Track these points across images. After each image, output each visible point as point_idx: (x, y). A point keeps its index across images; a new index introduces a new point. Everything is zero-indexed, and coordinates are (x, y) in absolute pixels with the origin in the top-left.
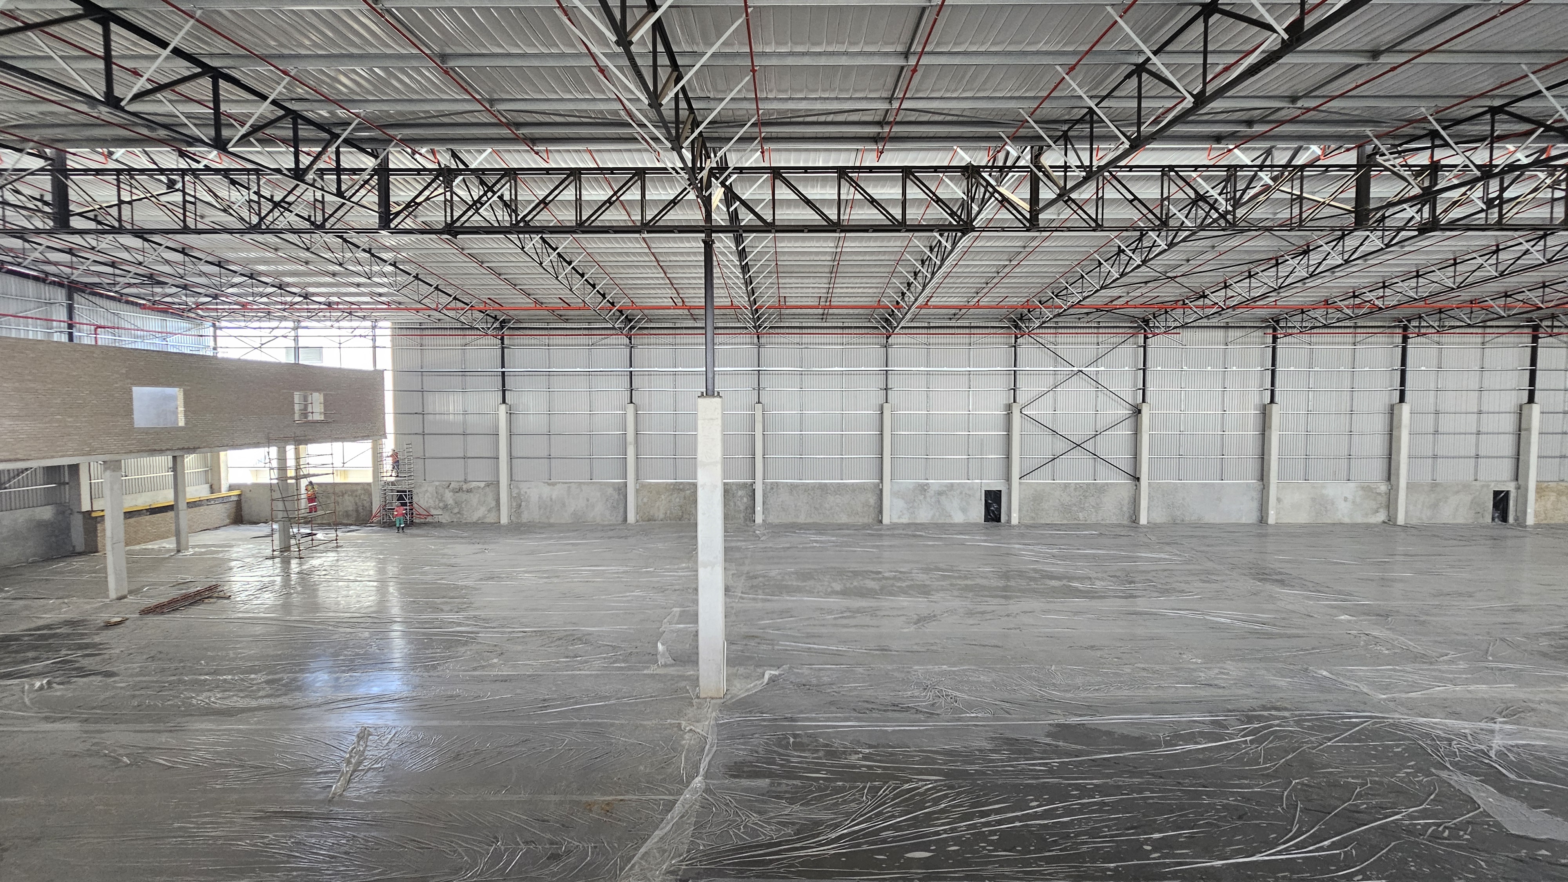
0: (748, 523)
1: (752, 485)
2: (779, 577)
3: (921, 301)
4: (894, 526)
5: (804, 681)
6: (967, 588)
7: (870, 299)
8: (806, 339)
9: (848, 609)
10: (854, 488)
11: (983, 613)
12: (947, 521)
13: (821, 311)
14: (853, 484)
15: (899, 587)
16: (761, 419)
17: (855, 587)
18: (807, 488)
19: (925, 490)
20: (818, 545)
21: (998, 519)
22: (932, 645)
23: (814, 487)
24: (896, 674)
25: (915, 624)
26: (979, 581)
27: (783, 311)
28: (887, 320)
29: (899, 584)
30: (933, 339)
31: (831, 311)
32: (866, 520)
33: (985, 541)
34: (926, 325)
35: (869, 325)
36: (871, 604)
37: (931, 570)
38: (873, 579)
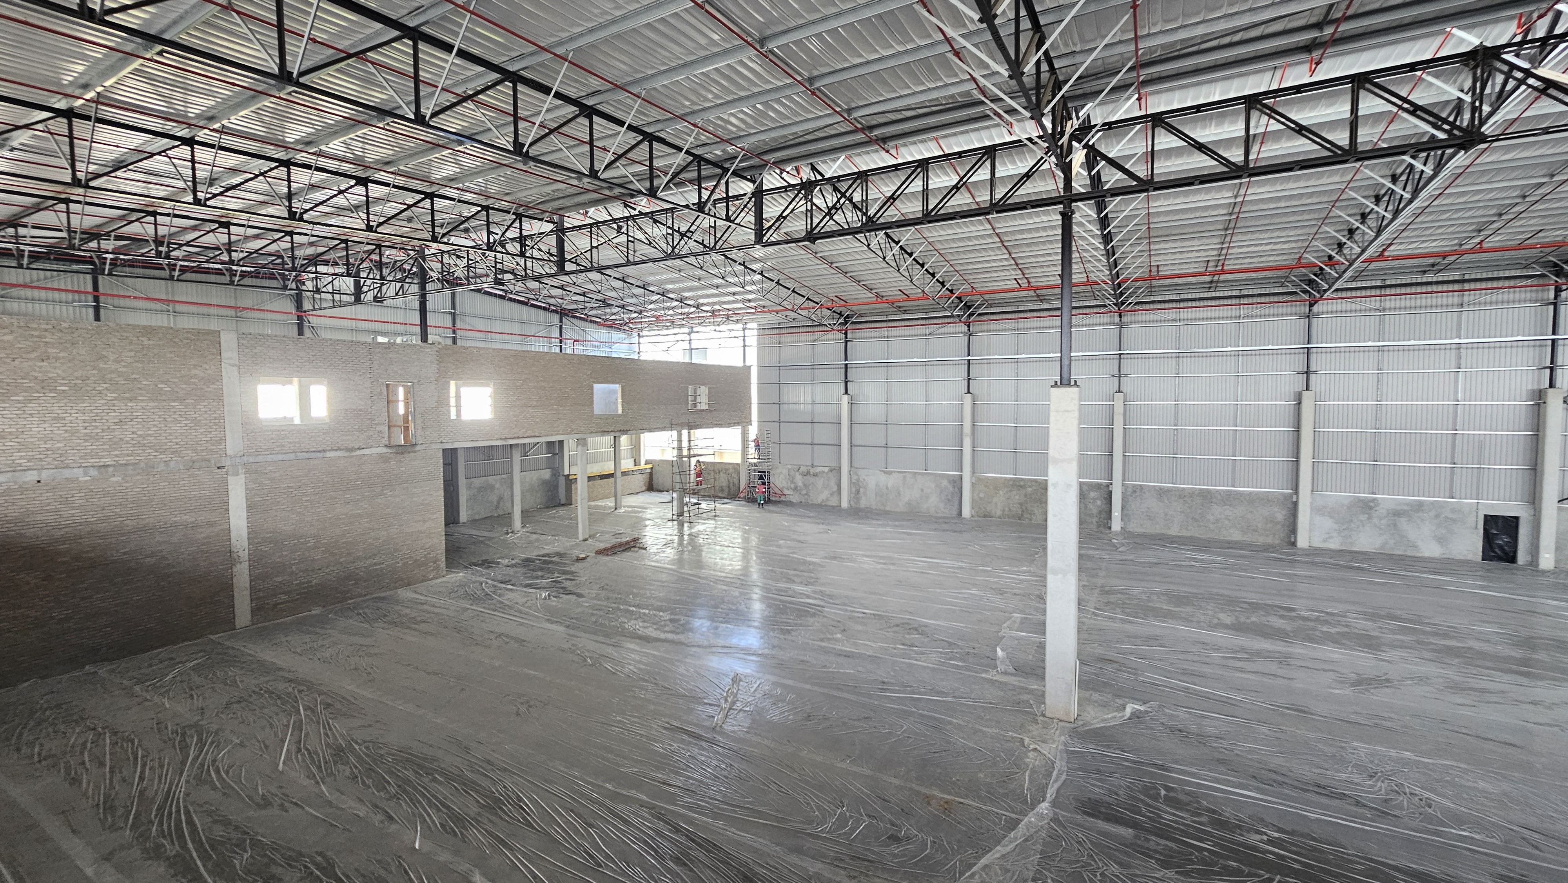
0: (1102, 529)
1: (1108, 486)
2: (1144, 597)
3: (1371, 251)
4: (1314, 552)
5: (1180, 726)
6: (1451, 651)
7: (1285, 257)
8: (1184, 314)
9: (1243, 650)
10: (1252, 500)
11: (1483, 691)
12: (1409, 553)
13: (1208, 278)
14: (1251, 493)
15: (1323, 632)
16: (1121, 410)
17: (1253, 622)
18: (1182, 495)
19: (1371, 508)
20: (1197, 564)
21: (1511, 558)
22: (1384, 719)
23: (1192, 494)
24: (1320, 746)
25: (1353, 685)
26: (1471, 643)
27: (1154, 283)
28: (1310, 282)
29: (1325, 629)
30: (1389, 303)
31: (1223, 277)
32: (1269, 540)
33: (1483, 588)
34: (1379, 283)
35: (1281, 290)
36: (1280, 649)
37: (1382, 617)
38: (1282, 617)
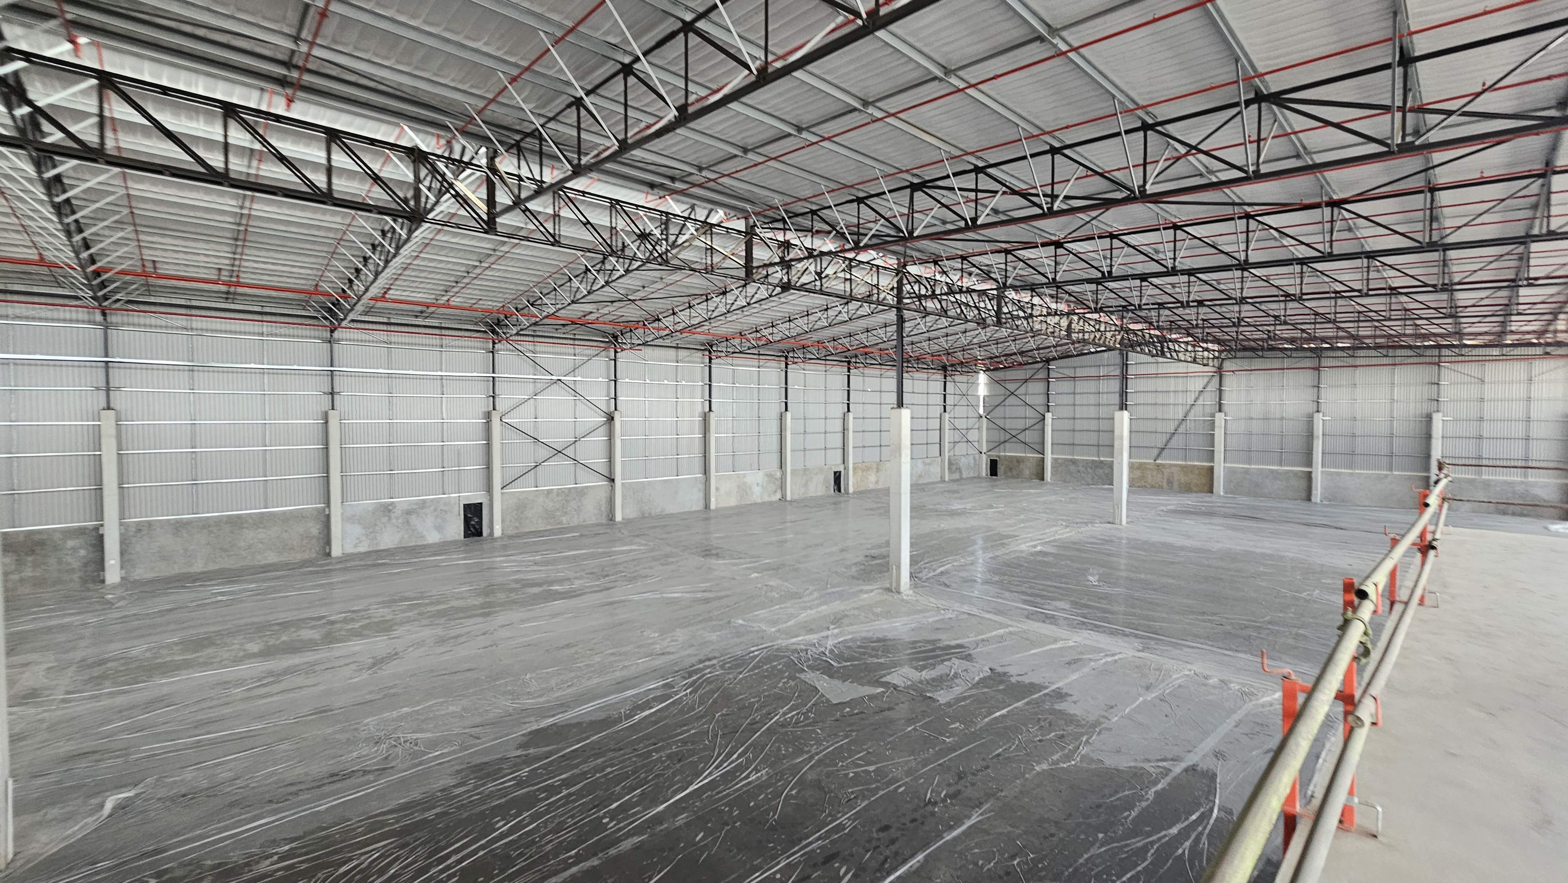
0: (91, 586)
1: (96, 529)
3: (374, 291)
4: (347, 558)
6: (440, 614)
7: (303, 282)
8: (197, 323)
9: (271, 673)
10: (285, 518)
11: (456, 637)
12: (419, 543)
13: (224, 288)
14: (285, 512)
15: (348, 630)
16: (113, 431)
17: (284, 642)
18: (206, 525)
19: (390, 511)
21: (479, 533)
22: (391, 687)
23: (218, 522)
24: (337, 736)
25: (369, 668)
26: (455, 603)
27: (151, 281)
28: (330, 310)
29: (349, 627)
30: (394, 338)
31: (240, 290)
32: (306, 556)
33: (464, 559)
34: (385, 320)
35: (304, 313)
36: (306, 660)
37: (395, 601)
38: (313, 628)
